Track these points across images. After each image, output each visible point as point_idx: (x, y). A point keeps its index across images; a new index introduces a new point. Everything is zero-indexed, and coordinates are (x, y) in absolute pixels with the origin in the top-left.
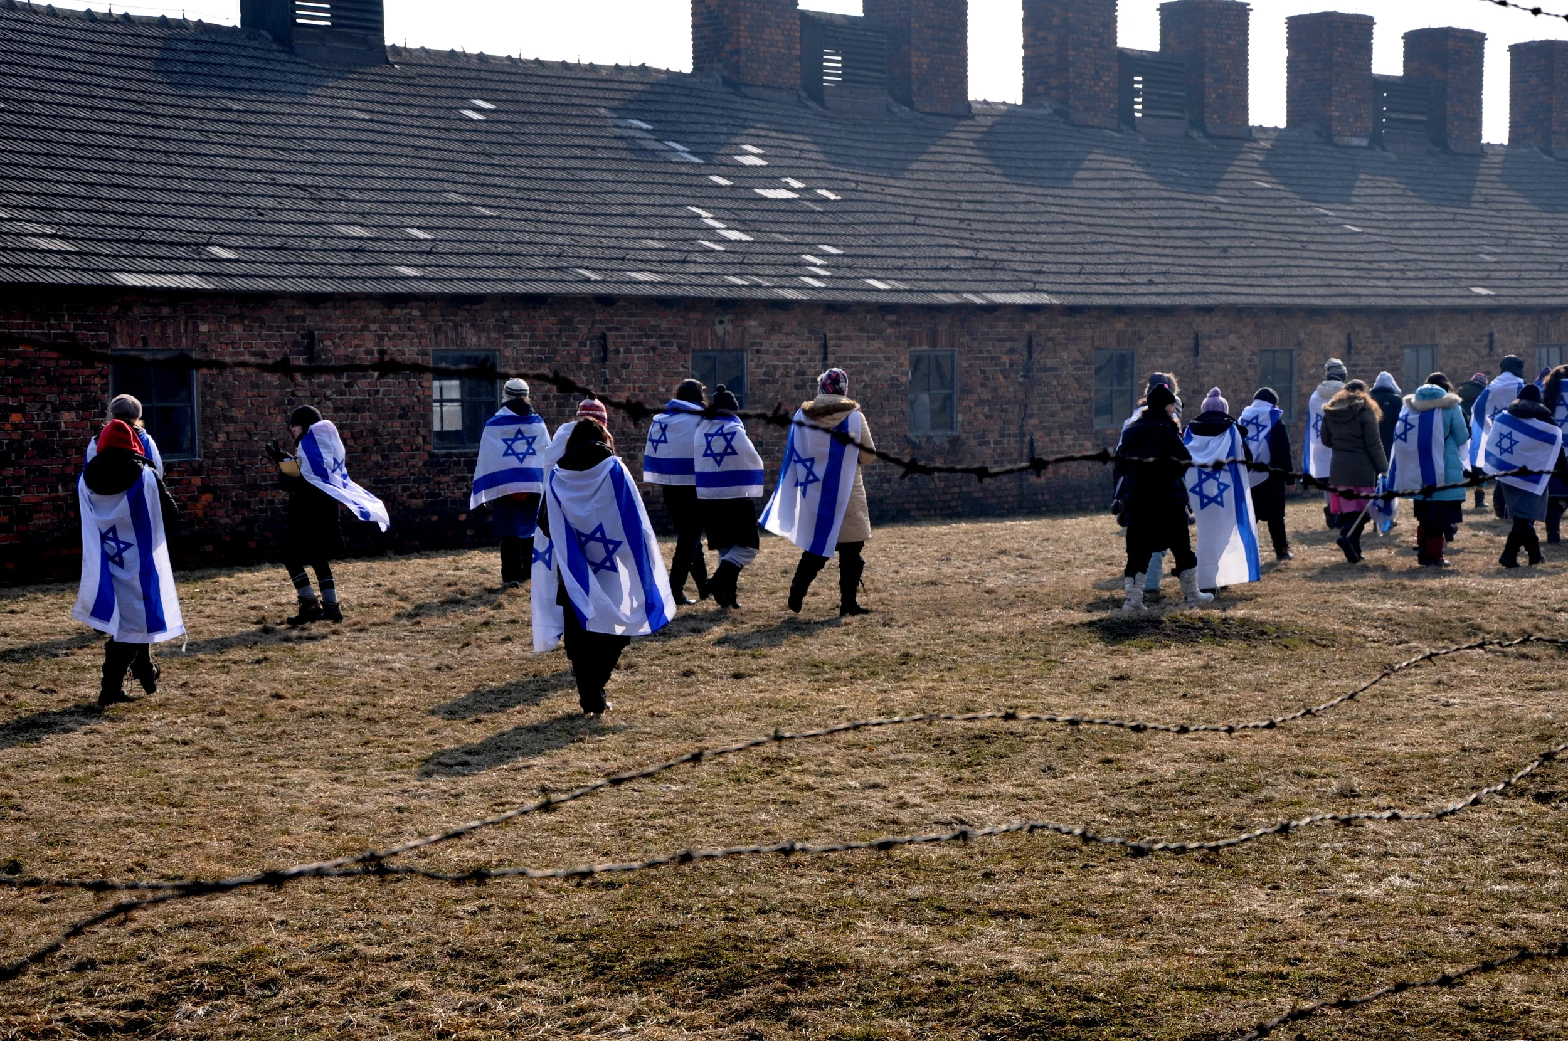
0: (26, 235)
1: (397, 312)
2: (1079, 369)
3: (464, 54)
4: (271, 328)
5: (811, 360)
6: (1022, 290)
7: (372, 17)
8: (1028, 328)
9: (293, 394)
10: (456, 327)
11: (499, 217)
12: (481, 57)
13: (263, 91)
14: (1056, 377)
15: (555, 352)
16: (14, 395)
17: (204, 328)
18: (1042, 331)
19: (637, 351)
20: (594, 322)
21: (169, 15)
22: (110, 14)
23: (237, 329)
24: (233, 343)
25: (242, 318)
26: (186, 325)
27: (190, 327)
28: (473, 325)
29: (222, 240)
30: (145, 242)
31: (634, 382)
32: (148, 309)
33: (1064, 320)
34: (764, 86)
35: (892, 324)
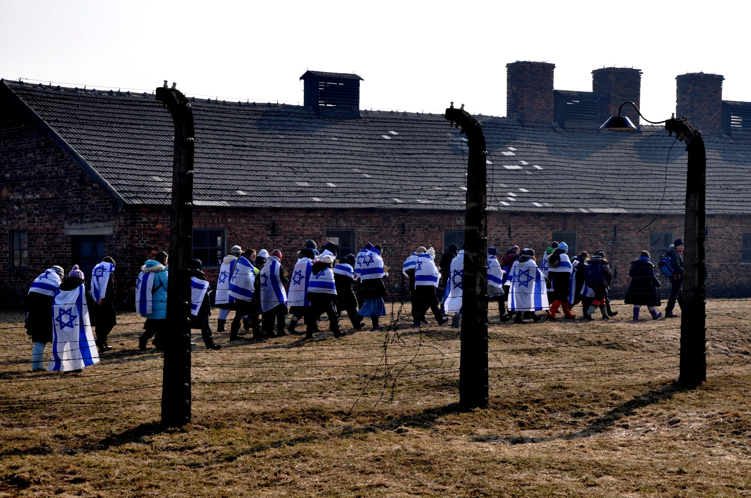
0: (165, 187)
1: (311, 214)
2: (641, 240)
3: (397, 113)
4: (257, 220)
5: (503, 234)
6: (611, 207)
7: (354, 100)
8: (614, 223)
9: (266, 244)
10: (337, 220)
11: (371, 178)
12: (405, 114)
13: (297, 131)
14: (629, 243)
15: (381, 230)
16: (153, 244)
17: (229, 220)
18: (622, 224)
19: (419, 230)
20: (399, 219)
21: (271, 102)
22: (248, 103)
23: (243, 221)
24: (241, 226)
25: (245, 217)
26: (222, 219)
27: (224, 220)
28: (344, 220)
29: (242, 188)
30: (212, 189)
31: (417, 242)
32: (207, 213)
33: (634, 220)
34: (535, 122)
35: (543, 221)
